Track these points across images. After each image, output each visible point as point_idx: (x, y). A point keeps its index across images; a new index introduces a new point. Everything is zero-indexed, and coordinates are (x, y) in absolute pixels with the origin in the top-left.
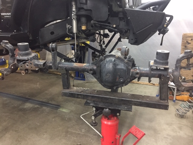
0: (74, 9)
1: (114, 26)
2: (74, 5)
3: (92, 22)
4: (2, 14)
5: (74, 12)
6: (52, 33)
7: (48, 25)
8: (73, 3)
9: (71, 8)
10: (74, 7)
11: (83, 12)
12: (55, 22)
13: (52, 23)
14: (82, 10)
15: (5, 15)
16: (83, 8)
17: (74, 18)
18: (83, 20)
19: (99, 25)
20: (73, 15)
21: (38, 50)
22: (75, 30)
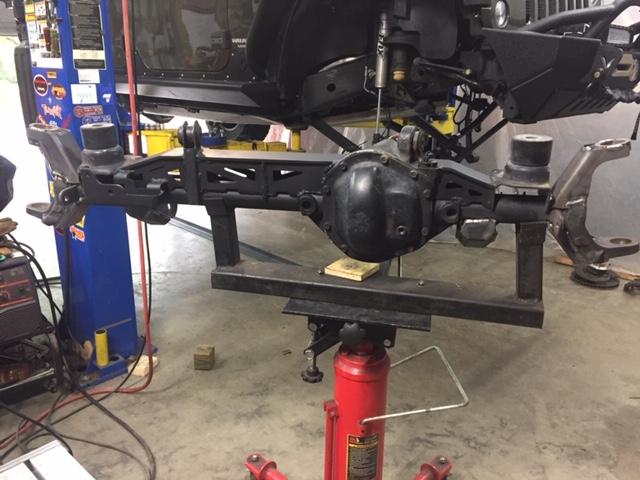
0: (383, 32)
1: (468, 72)
2: (384, 22)
3: (416, 61)
4: (234, 41)
5: (382, 36)
6: (331, 88)
7: (325, 69)
8: (384, 17)
9: (379, 28)
10: (384, 27)
11: (398, 39)
12: (341, 62)
13: (335, 64)
14: (399, 33)
15: (240, 44)
16: (399, 29)
17: (380, 53)
18: (399, 56)
19: (433, 70)
20: (379, 44)
21: (298, 127)
22: (380, 82)
